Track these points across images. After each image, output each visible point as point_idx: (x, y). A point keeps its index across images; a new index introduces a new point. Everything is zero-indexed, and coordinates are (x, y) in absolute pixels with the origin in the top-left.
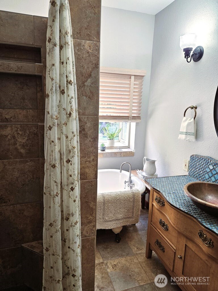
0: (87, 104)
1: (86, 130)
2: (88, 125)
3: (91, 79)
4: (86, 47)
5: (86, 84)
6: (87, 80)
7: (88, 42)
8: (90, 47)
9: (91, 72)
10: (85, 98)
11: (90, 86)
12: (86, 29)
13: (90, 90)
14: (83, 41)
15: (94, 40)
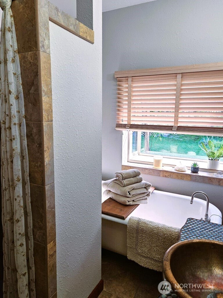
0: (32, 110)
1: (33, 135)
2: (35, 130)
3: (34, 87)
4: (28, 58)
5: (31, 92)
6: (31, 88)
7: (30, 53)
8: (31, 57)
9: (33, 81)
10: (31, 105)
11: (33, 94)
12: (28, 42)
13: (33, 97)
14: (27, 53)
15: (34, 50)
